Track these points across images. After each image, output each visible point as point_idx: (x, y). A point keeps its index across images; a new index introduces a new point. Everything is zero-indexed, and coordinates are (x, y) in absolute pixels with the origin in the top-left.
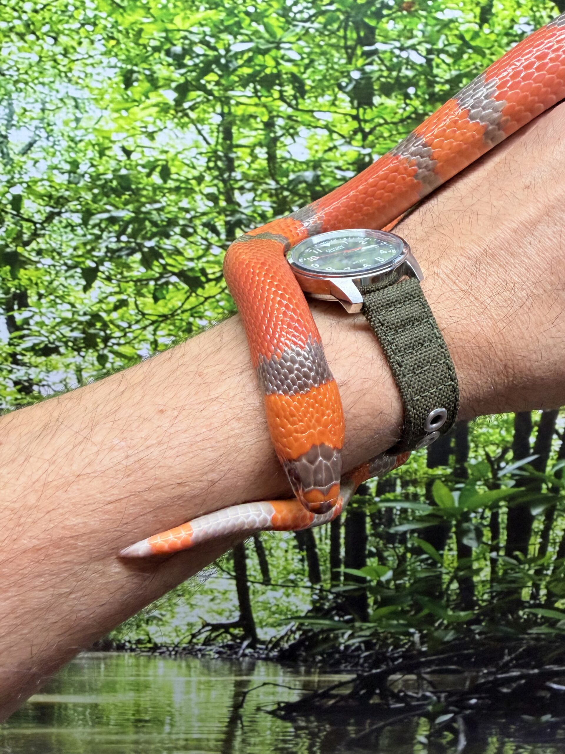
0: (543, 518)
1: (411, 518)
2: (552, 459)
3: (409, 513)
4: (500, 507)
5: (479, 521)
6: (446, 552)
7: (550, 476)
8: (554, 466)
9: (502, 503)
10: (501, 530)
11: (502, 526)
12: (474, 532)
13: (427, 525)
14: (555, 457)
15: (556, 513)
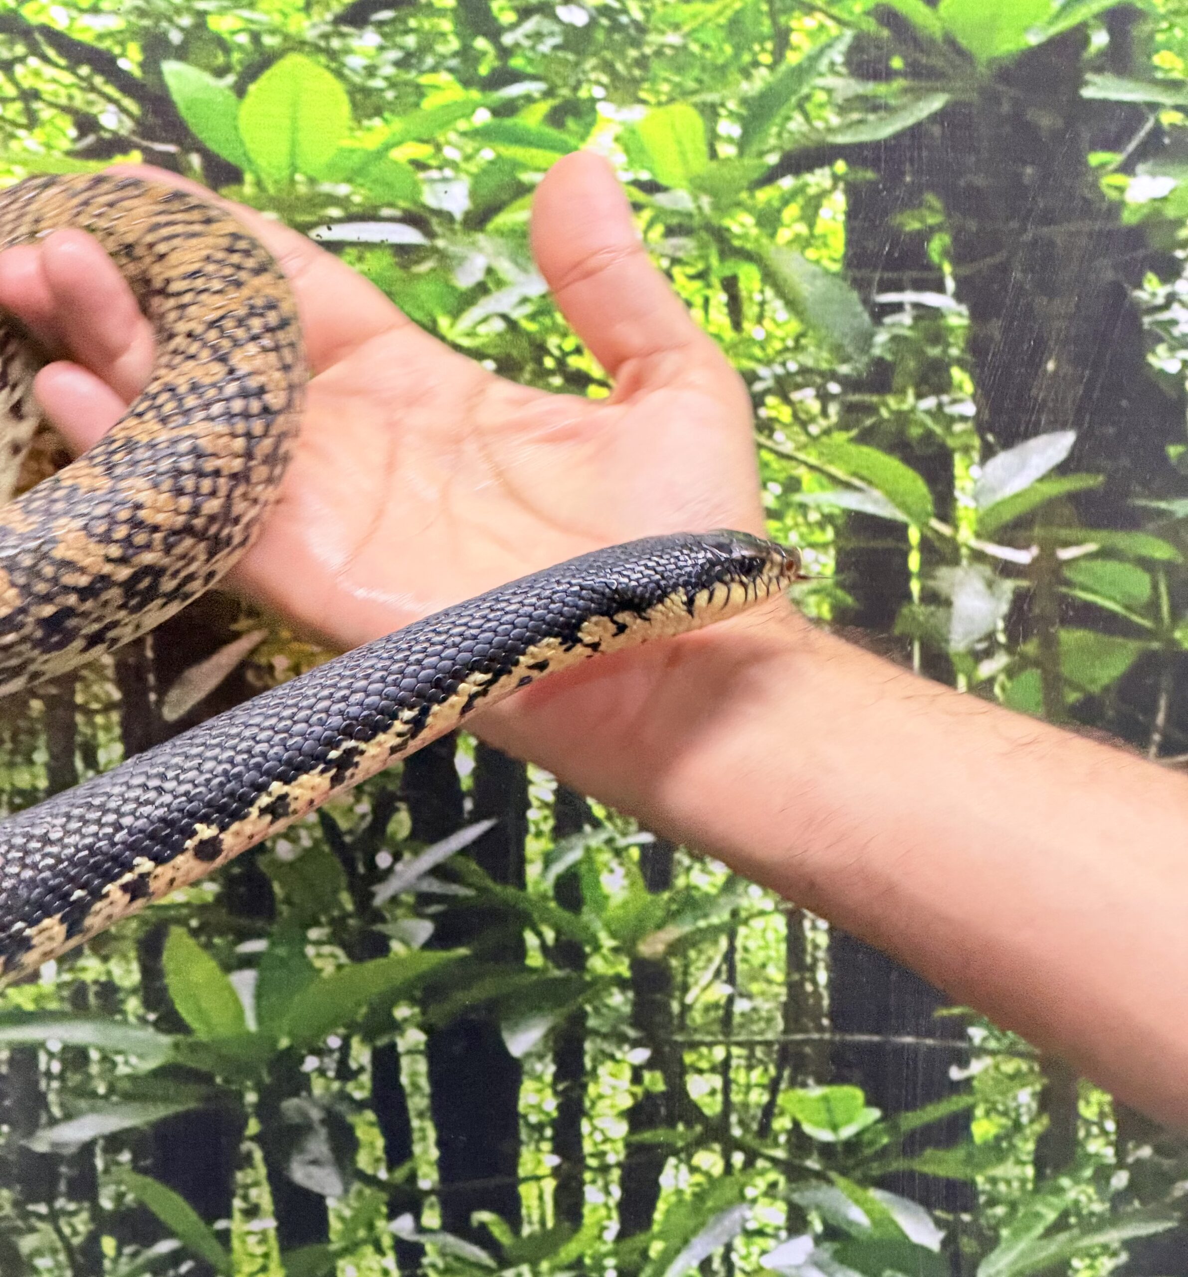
0: (548, 1069)
1: (102, 1090)
2: (539, 834)
3: (94, 1069)
4: (397, 1027)
5: (336, 1086)
6: (236, 1224)
7: (544, 897)
8: (548, 860)
9: (402, 1012)
10: (415, 1123)
11: (418, 1102)
12: (323, 1132)
13: (158, 1112)
14: (547, 826)
15: (588, 1046)
